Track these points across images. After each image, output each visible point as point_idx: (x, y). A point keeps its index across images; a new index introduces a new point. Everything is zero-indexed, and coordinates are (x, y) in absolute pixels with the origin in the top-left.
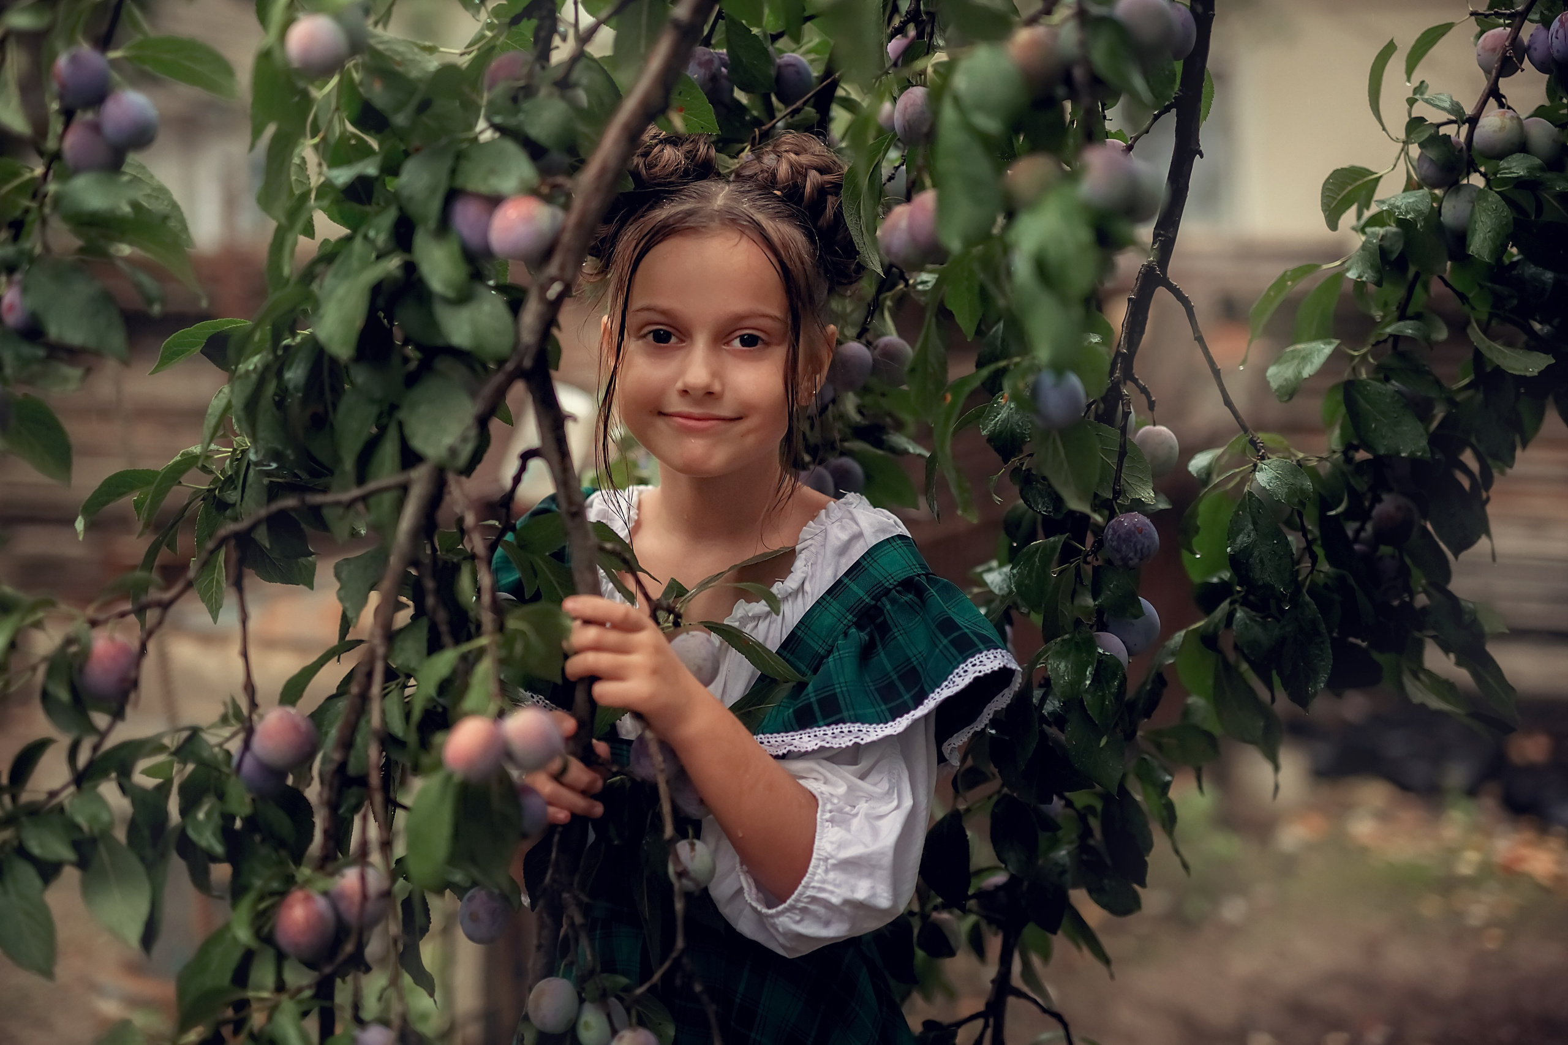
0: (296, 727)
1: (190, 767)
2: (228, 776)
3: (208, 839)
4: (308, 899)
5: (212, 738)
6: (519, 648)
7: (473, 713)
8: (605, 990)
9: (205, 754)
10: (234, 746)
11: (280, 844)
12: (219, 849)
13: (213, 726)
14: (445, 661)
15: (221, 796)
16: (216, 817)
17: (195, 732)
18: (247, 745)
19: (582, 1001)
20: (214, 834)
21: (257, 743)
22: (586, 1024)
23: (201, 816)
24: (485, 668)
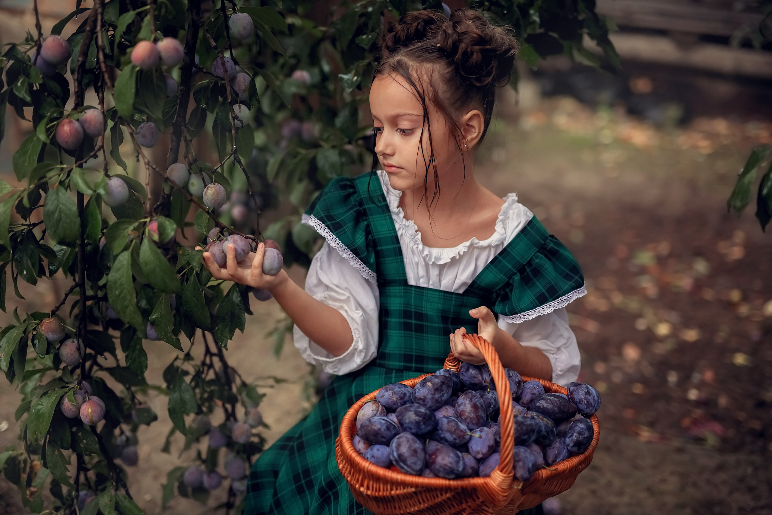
0: (61, 45)
1: (11, 62)
2: (31, 66)
3: (23, 94)
4: (70, 122)
5: (22, 49)
6: (163, 11)
7: (144, 39)
8: (201, 168)
9: (19, 56)
10: (32, 53)
11: (56, 97)
12: (28, 99)
13: (21, 44)
14: (129, 17)
15: (28, 75)
16: (26, 84)
17: (14, 47)
18: (38, 53)
19: (190, 174)
20: (25, 92)
21: (43, 51)
22: (192, 184)
23: (19, 84)
24: (148, 19)
